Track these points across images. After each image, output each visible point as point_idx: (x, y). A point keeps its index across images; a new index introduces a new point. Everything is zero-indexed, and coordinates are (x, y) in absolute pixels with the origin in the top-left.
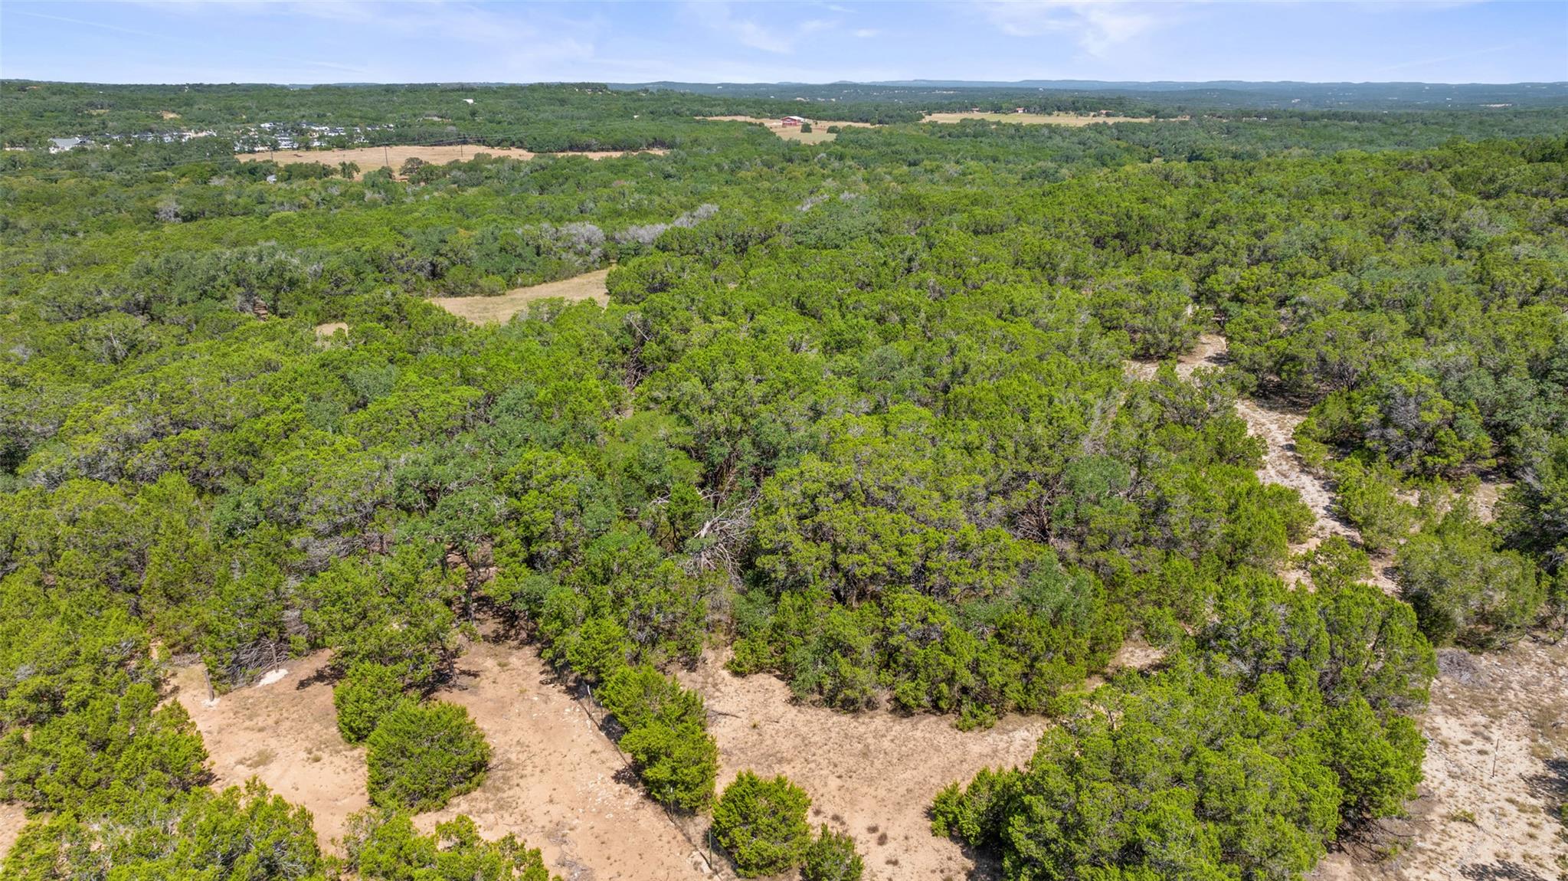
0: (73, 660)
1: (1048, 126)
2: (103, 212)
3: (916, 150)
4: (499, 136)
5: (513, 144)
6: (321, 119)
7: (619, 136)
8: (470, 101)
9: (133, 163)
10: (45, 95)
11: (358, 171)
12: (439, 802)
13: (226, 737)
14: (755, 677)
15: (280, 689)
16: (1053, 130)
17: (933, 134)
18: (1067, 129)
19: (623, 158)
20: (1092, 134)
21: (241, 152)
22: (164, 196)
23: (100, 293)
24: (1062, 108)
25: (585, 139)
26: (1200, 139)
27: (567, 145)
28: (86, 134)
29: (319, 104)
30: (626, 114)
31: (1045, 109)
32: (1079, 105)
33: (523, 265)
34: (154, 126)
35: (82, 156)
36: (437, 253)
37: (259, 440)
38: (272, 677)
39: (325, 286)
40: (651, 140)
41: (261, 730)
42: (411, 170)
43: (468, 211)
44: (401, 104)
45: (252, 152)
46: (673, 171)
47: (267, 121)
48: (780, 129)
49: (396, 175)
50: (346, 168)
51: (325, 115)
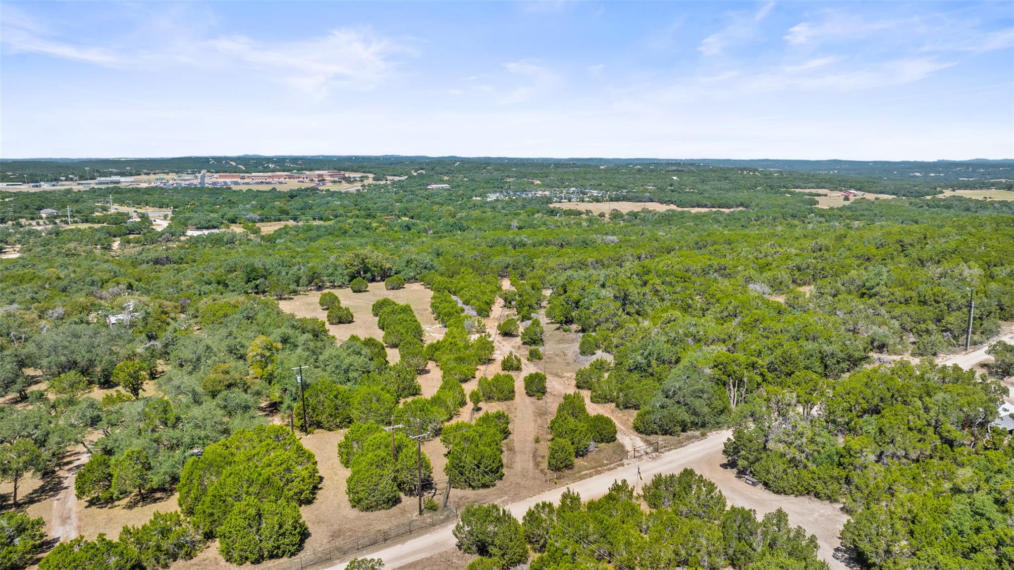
6: (598, 187)
8: (675, 178)
9: (511, 206)
10: (492, 171)
11: (592, 213)
21: (556, 202)
22: (514, 221)
28: (501, 192)
35: (497, 203)
42: (612, 215)
45: (560, 202)
47: (574, 187)
48: (830, 200)
49: (607, 216)
50: (588, 212)
51: (601, 185)
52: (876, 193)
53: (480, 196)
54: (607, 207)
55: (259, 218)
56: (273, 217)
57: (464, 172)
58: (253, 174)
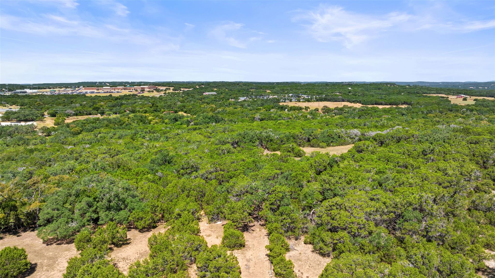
0: (185, 210)
2: (243, 117)
4: (354, 100)
5: (358, 102)
6: (305, 93)
7: (392, 101)
8: (350, 88)
9: (254, 104)
10: (242, 86)
11: (309, 109)
12: (232, 249)
13: (206, 231)
14: (308, 245)
15: (219, 225)
19: (390, 108)
21: (282, 102)
22: (257, 114)
23: (228, 139)
25: (381, 101)
27: (374, 103)
28: (247, 96)
29: (306, 89)
30: (399, 93)
33: (334, 140)
34: (263, 94)
35: (244, 102)
36: (310, 135)
37: (232, 176)
38: (219, 223)
39: (278, 142)
40: (403, 102)
41: (212, 231)
42: (324, 109)
43: (329, 123)
44: (329, 89)
45: (285, 102)
46: (405, 113)
47: (291, 93)
48: (454, 99)
49: (320, 110)
50: (306, 108)
51: (307, 92)
52: (475, 96)
53: (234, 98)
54: (317, 105)
55: (74, 112)
56: (85, 112)
57: (226, 86)
58: (104, 87)
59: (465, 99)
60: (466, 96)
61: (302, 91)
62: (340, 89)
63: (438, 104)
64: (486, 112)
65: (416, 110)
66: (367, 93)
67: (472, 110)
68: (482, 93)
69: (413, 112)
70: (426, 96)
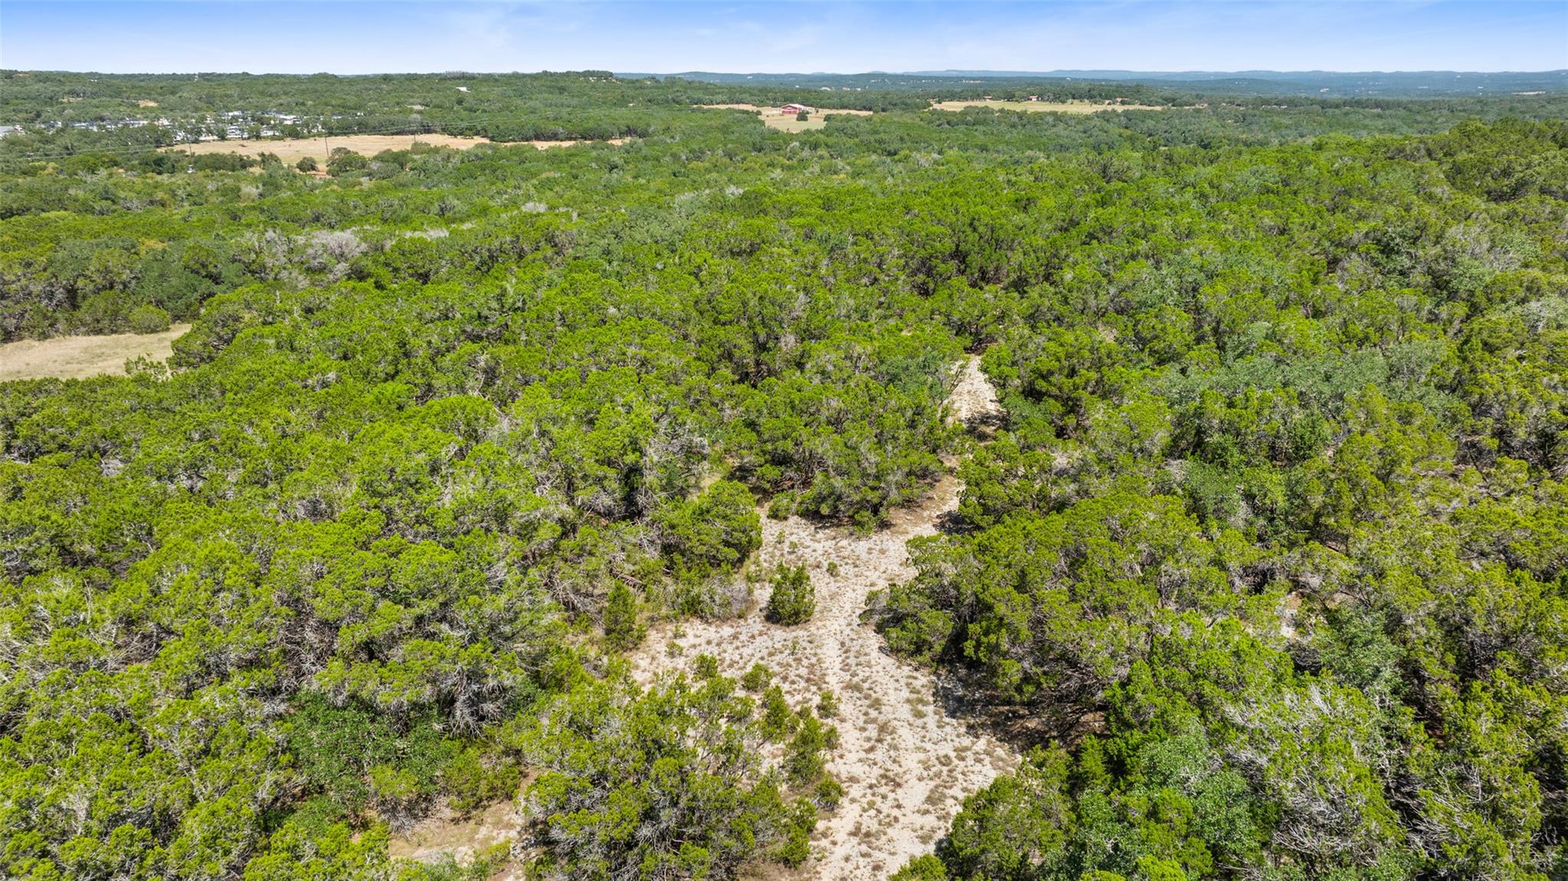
1: (1054, 114)
3: (902, 139)
4: (464, 125)
5: (477, 133)
6: (293, 107)
7: (591, 124)
8: (464, 89)
10: (30, 83)
11: (278, 162)
16: (1058, 118)
17: (930, 122)
18: (1072, 117)
19: (576, 147)
20: (1097, 122)
21: (183, 142)
24: (1077, 95)
25: (552, 127)
26: (1210, 127)
27: (531, 133)
30: (622, 102)
31: (1059, 97)
32: (1094, 93)
40: (624, 129)
44: (386, 93)
45: (196, 141)
46: (620, 162)
47: (237, 109)
48: (777, 118)
49: (322, 167)
50: (266, 159)
51: (303, 104)
52: (828, 107)
54: (320, 149)
59: (802, 117)
60: (808, 109)
61: (284, 100)
62: (428, 92)
63: (725, 130)
64: (850, 150)
65: (656, 151)
66: (520, 102)
67: (815, 146)
68: (845, 100)
69: (646, 159)
70: (699, 110)
